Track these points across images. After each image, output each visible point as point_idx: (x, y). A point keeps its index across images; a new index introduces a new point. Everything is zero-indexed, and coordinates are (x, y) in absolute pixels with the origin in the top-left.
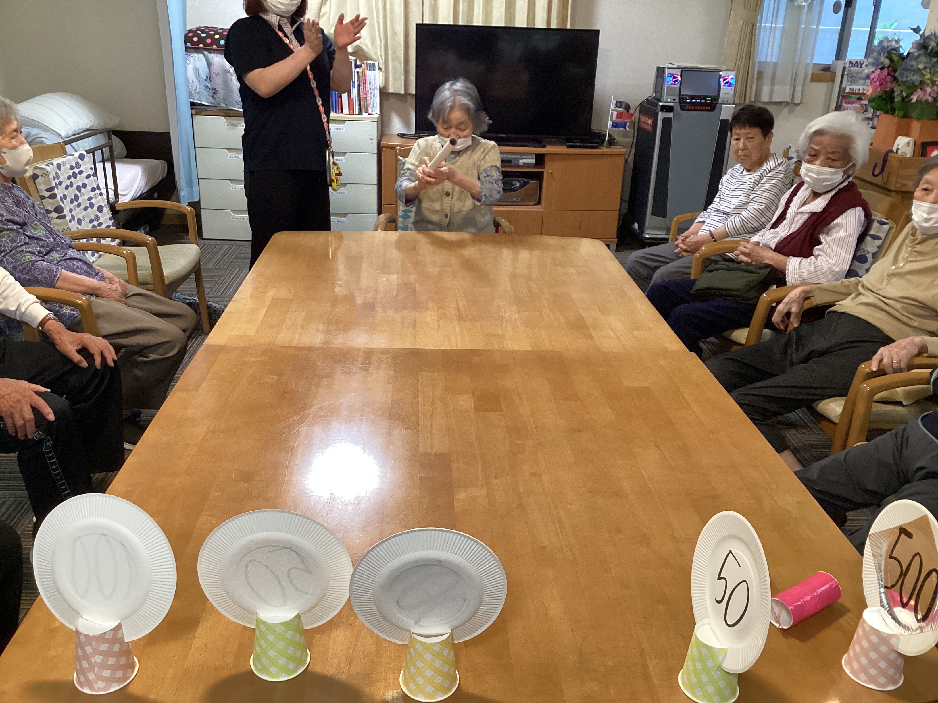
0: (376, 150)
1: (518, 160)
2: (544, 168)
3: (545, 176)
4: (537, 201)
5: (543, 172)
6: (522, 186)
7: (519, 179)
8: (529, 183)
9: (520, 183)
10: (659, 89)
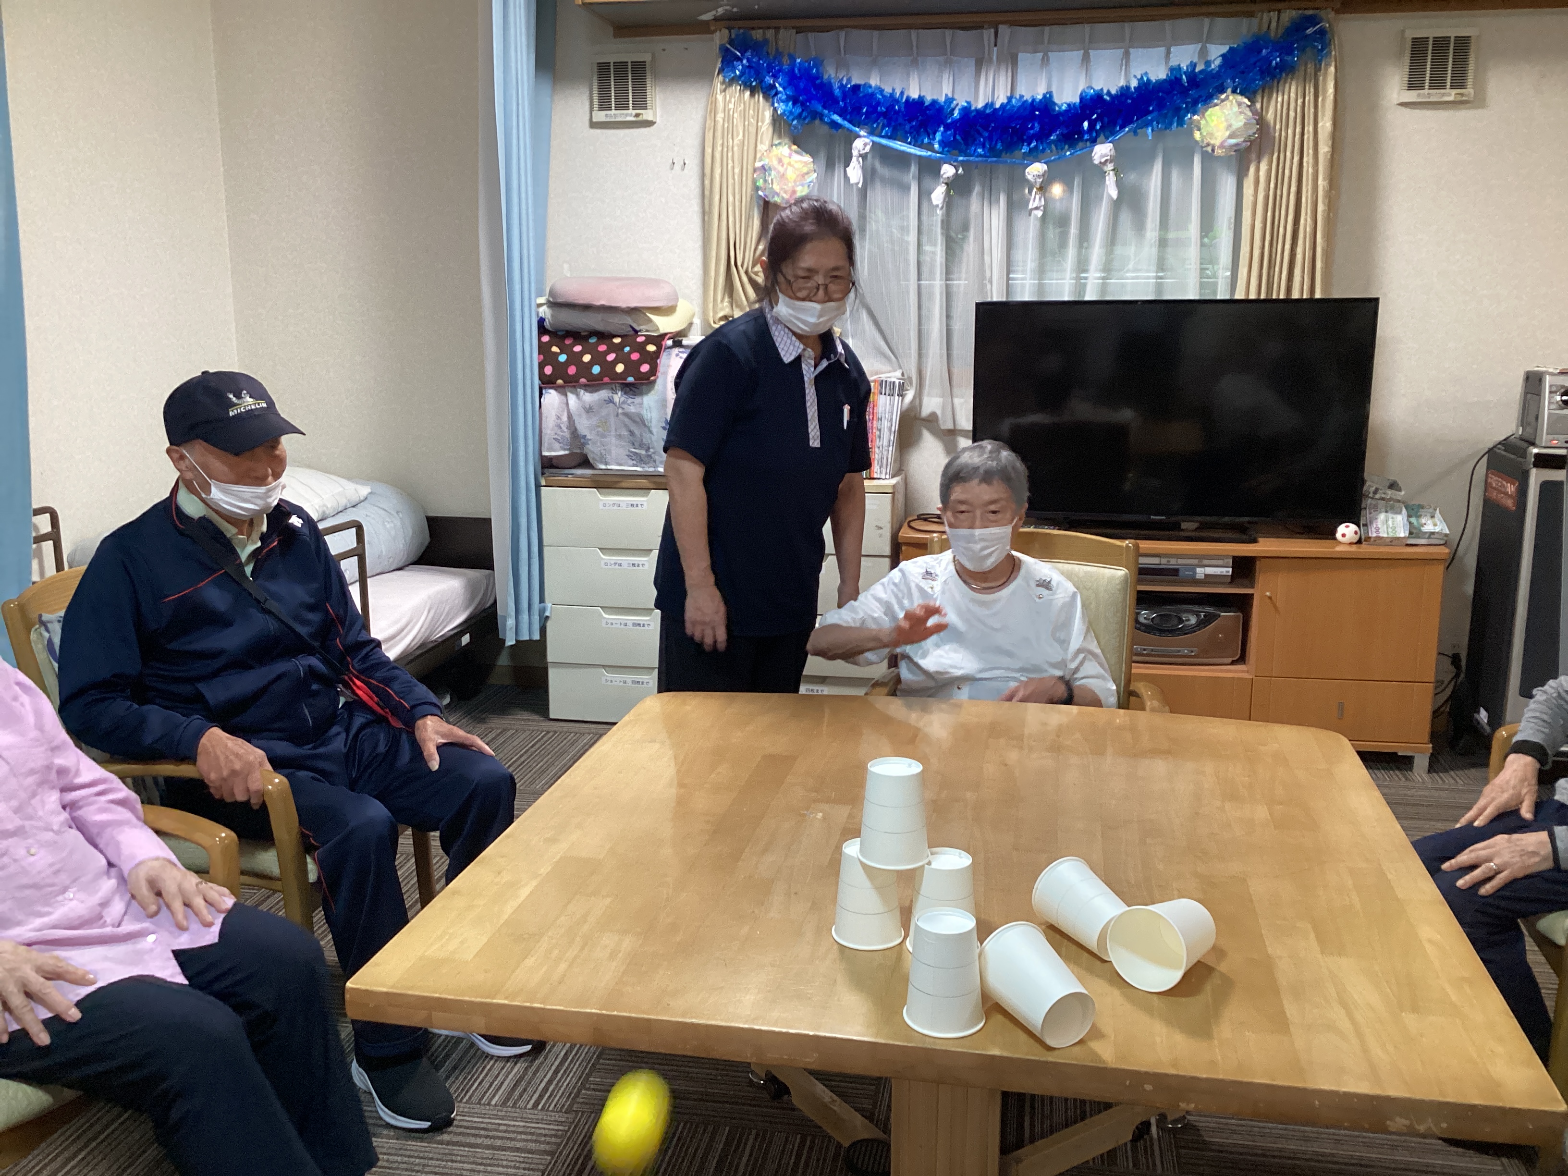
0: (887, 549)
1: (1193, 568)
2: (1253, 587)
3: (1256, 602)
4: (1237, 656)
5: (1251, 596)
6: (1201, 624)
7: (1196, 608)
8: (1220, 616)
9: (1198, 616)
10: (1531, 419)
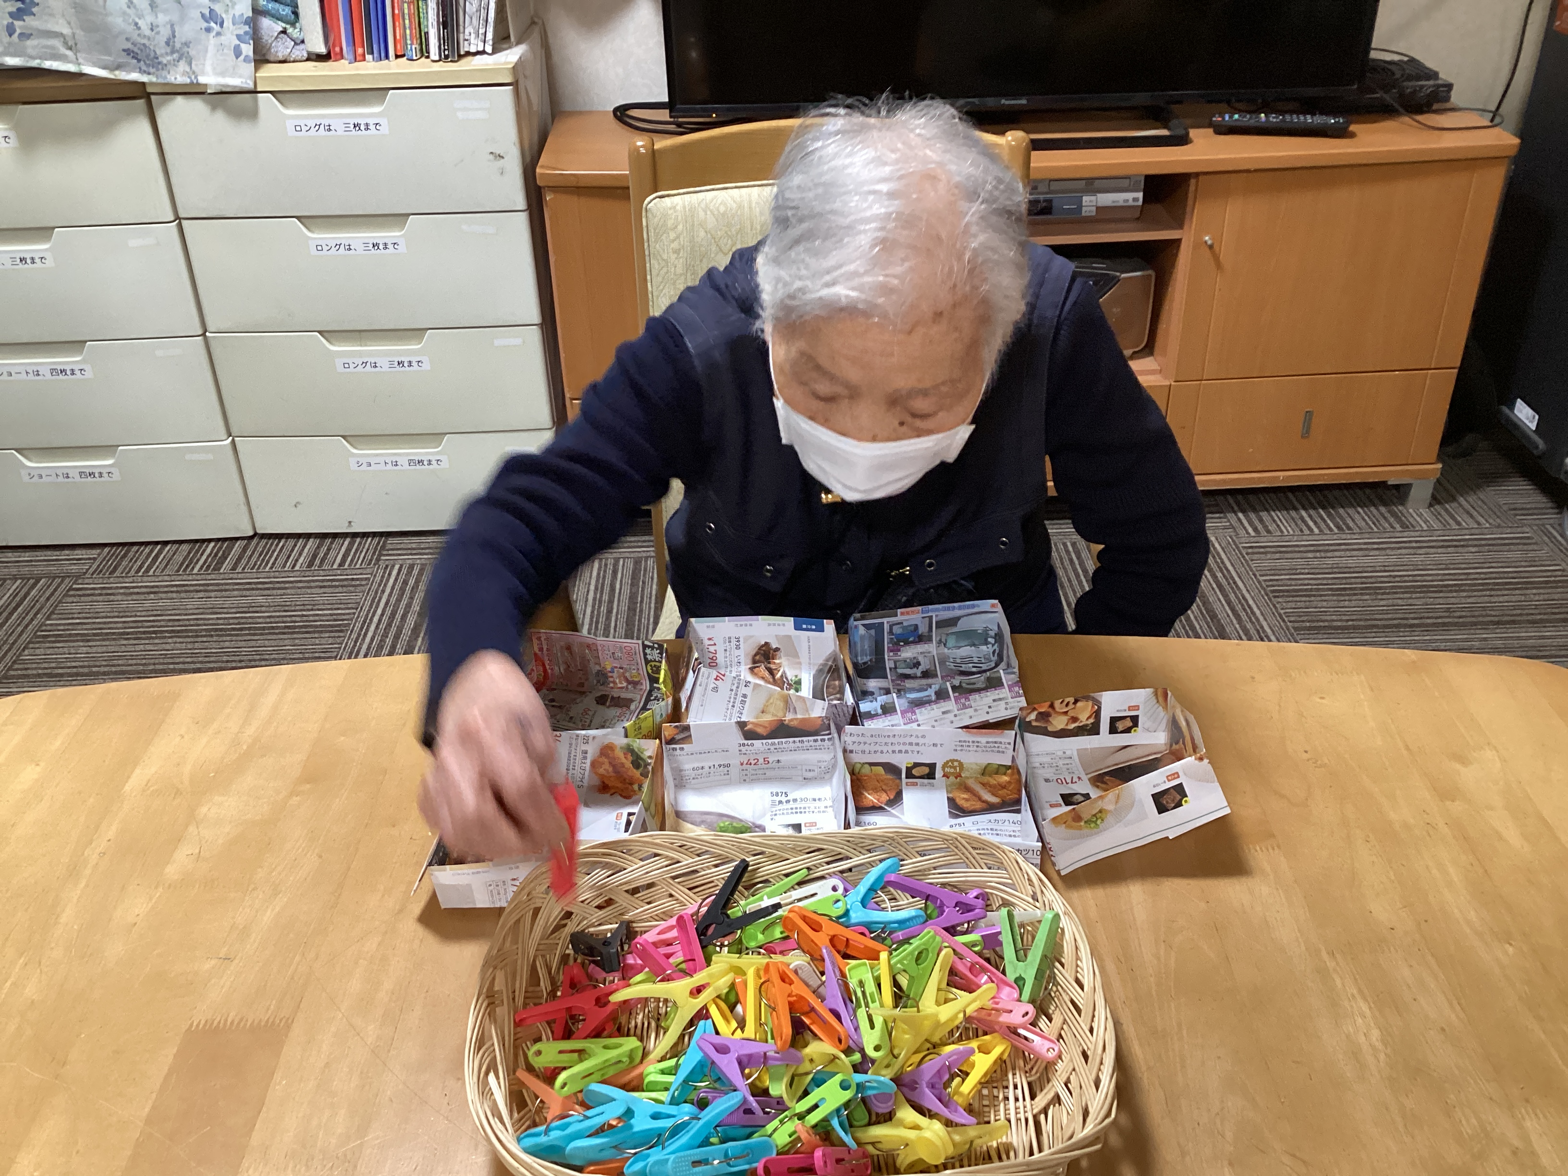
0: (519, 200)
1: (1078, 198)
2: (1180, 228)
3: (1183, 254)
4: (1143, 345)
5: (1176, 243)
8: (1117, 280)
